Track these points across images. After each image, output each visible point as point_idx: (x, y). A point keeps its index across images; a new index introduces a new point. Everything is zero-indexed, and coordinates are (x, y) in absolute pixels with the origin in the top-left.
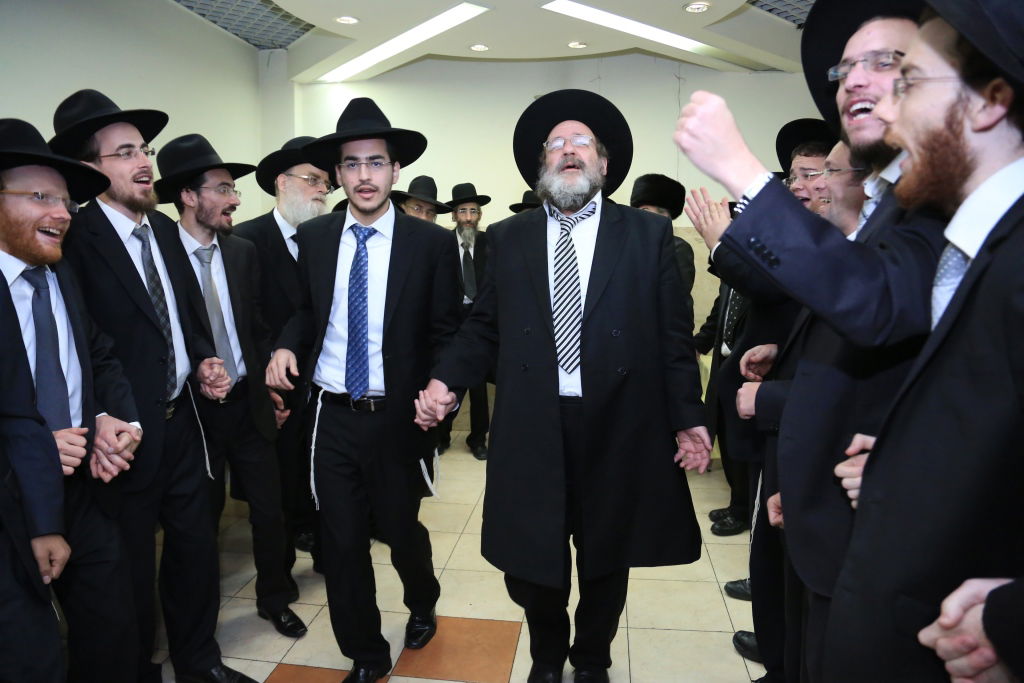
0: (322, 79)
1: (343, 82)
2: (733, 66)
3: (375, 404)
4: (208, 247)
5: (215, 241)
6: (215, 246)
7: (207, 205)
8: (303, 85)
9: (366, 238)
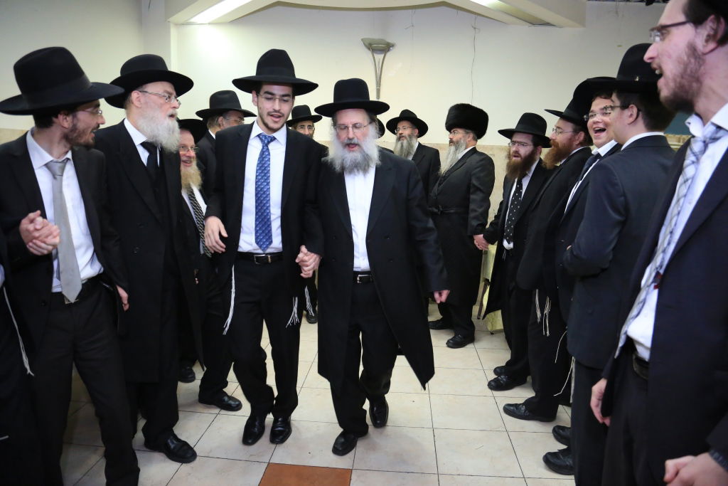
0: (192, 20)
1: (209, 24)
2: (514, 19)
3: (271, 257)
4: (60, 160)
5: (69, 155)
6: (68, 159)
7: (81, 126)
8: (178, 25)
9: (269, 142)
